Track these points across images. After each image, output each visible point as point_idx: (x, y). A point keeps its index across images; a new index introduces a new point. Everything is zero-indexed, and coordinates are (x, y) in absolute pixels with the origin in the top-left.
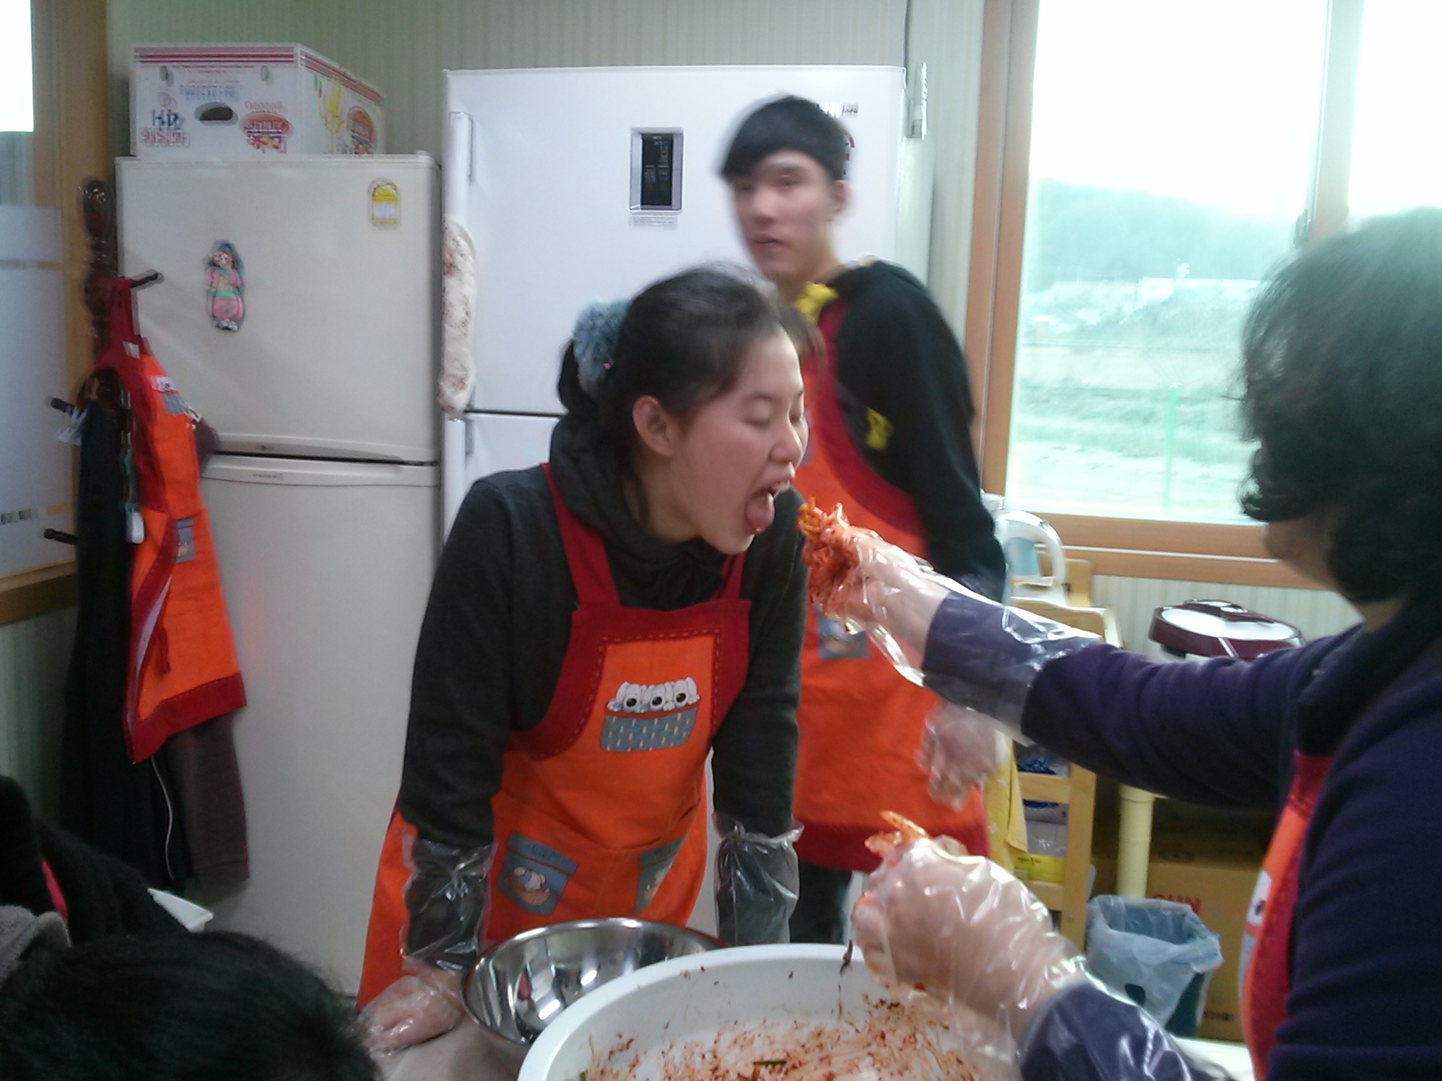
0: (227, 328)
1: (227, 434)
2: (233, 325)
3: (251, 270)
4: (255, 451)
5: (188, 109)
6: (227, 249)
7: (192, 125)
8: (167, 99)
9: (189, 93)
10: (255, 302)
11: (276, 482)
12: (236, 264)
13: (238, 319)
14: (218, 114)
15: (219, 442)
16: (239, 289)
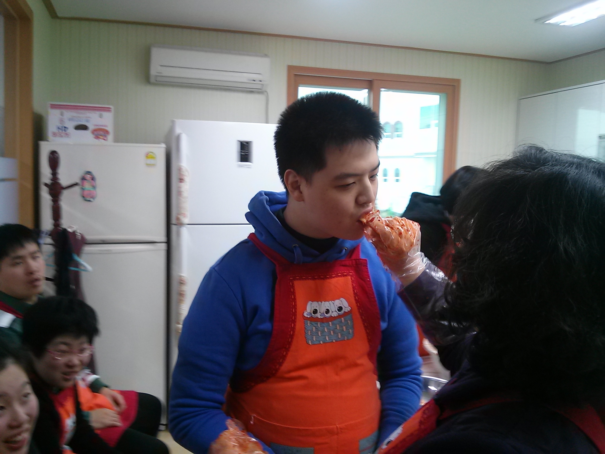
0: (89, 201)
1: (89, 237)
2: (92, 200)
3: (98, 181)
4: (101, 242)
5: (70, 125)
6: (89, 173)
7: (71, 130)
8: (62, 121)
9: (70, 120)
10: (99, 192)
11: (109, 252)
12: (93, 179)
13: (93, 197)
14: (83, 127)
15: (86, 240)
16: (94, 187)
